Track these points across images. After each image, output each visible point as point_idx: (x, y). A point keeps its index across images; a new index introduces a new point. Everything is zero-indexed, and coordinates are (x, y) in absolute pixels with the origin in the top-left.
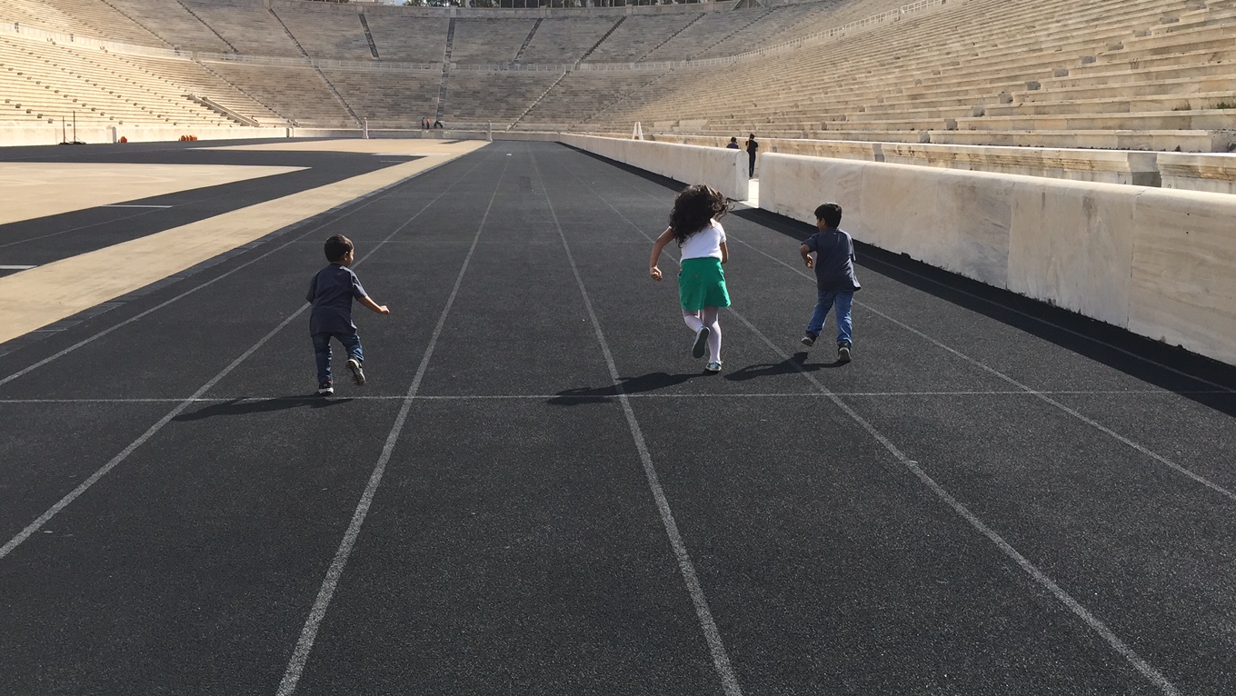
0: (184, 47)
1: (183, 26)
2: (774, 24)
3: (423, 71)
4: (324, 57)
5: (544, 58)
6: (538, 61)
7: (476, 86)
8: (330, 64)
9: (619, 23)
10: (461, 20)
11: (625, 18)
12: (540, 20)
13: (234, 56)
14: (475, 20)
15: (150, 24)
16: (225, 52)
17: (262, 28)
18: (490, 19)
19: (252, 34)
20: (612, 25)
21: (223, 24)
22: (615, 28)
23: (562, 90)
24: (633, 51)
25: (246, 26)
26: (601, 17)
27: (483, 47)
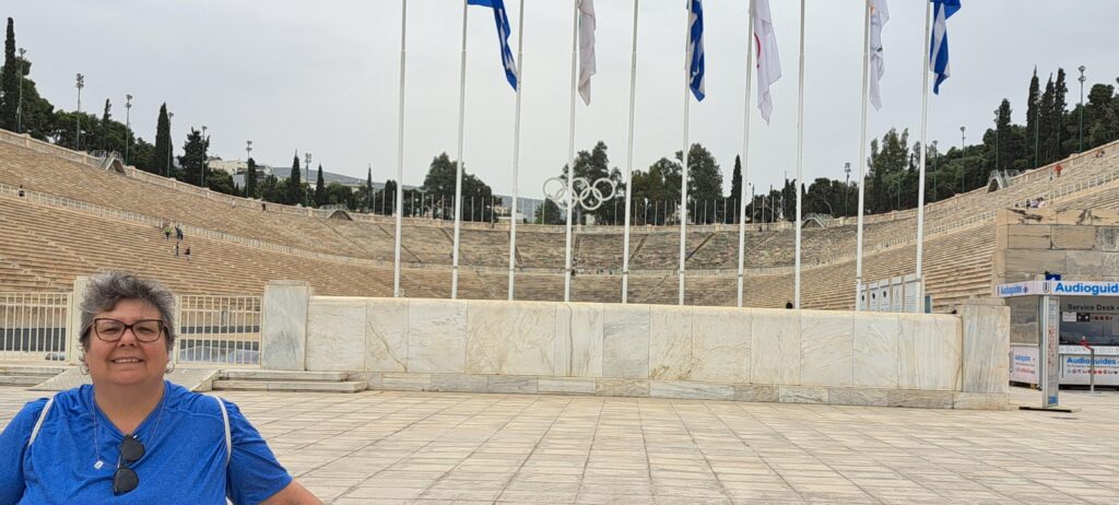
0: (385, 259)
1: (381, 243)
2: (829, 241)
3: (556, 275)
4: (482, 264)
5: (649, 265)
6: (643, 267)
7: (597, 287)
8: (488, 271)
9: (709, 238)
10: (586, 236)
11: (713, 234)
12: (647, 235)
13: (419, 265)
14: (595, 236)
15: (360, 241)
16: (413, 262)
17: (437, 243)
18: (608, 236)
19: (430, 248)
20: (703, 240)
21: (409, 240)
22: (705, 242)
23: (663, 290)
24: (719, 260)
25: (427, 241)
26: (695, 233)
27: (601, 257)
